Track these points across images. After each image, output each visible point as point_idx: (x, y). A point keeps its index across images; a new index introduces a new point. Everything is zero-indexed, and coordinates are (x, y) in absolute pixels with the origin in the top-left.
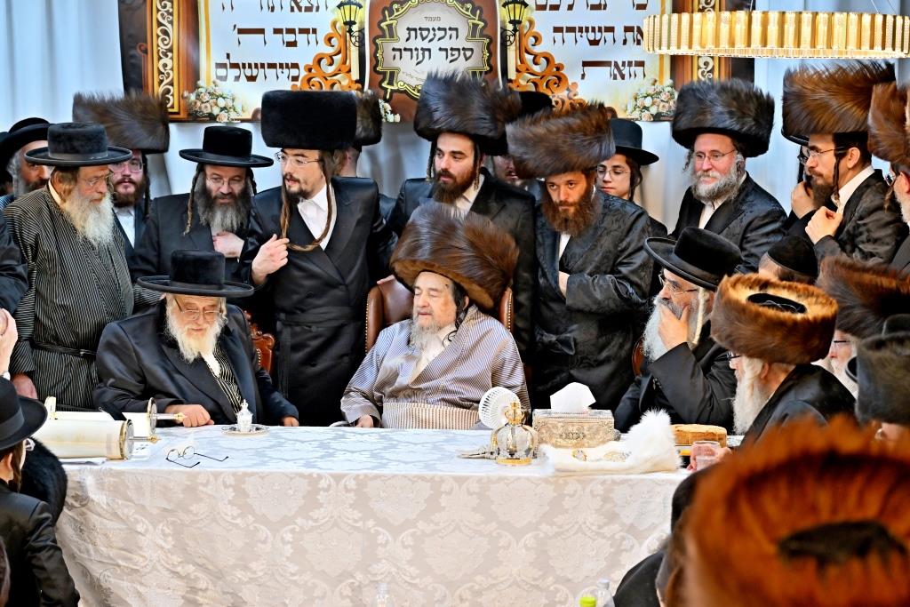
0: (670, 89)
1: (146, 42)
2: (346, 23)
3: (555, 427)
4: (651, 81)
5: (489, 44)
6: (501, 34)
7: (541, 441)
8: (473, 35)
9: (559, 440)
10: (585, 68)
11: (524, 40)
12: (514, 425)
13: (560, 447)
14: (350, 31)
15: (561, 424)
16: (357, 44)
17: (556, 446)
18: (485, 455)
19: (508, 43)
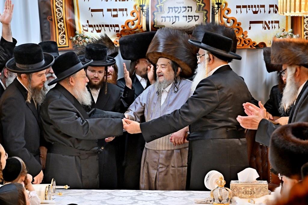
0: (291, 33)
1: (52, 16)
2: (140, 6)
3: (240, 188)
4: (282, 30)
5: (206, 14)
6: (212, 9)
7: (234, 195)
8: (199, 10)
9: (242, 195)
10: (251, 24)
11: (223, 12)
12: (221, 188)
13: (243, 198)
14: (142, 9)
15: (243, 187)
16: (145, 15)
17: (241, 197)
18: (208, 202)
19: (215, 13)
